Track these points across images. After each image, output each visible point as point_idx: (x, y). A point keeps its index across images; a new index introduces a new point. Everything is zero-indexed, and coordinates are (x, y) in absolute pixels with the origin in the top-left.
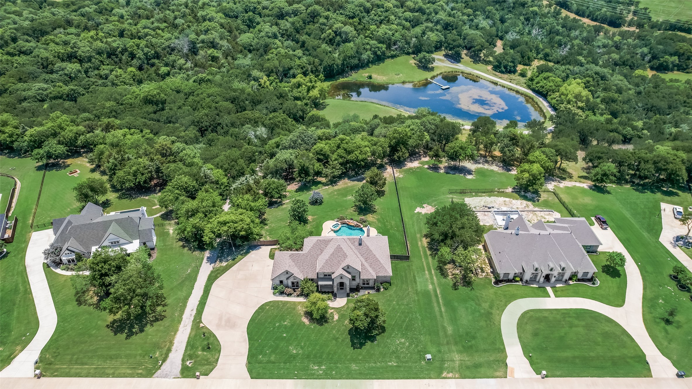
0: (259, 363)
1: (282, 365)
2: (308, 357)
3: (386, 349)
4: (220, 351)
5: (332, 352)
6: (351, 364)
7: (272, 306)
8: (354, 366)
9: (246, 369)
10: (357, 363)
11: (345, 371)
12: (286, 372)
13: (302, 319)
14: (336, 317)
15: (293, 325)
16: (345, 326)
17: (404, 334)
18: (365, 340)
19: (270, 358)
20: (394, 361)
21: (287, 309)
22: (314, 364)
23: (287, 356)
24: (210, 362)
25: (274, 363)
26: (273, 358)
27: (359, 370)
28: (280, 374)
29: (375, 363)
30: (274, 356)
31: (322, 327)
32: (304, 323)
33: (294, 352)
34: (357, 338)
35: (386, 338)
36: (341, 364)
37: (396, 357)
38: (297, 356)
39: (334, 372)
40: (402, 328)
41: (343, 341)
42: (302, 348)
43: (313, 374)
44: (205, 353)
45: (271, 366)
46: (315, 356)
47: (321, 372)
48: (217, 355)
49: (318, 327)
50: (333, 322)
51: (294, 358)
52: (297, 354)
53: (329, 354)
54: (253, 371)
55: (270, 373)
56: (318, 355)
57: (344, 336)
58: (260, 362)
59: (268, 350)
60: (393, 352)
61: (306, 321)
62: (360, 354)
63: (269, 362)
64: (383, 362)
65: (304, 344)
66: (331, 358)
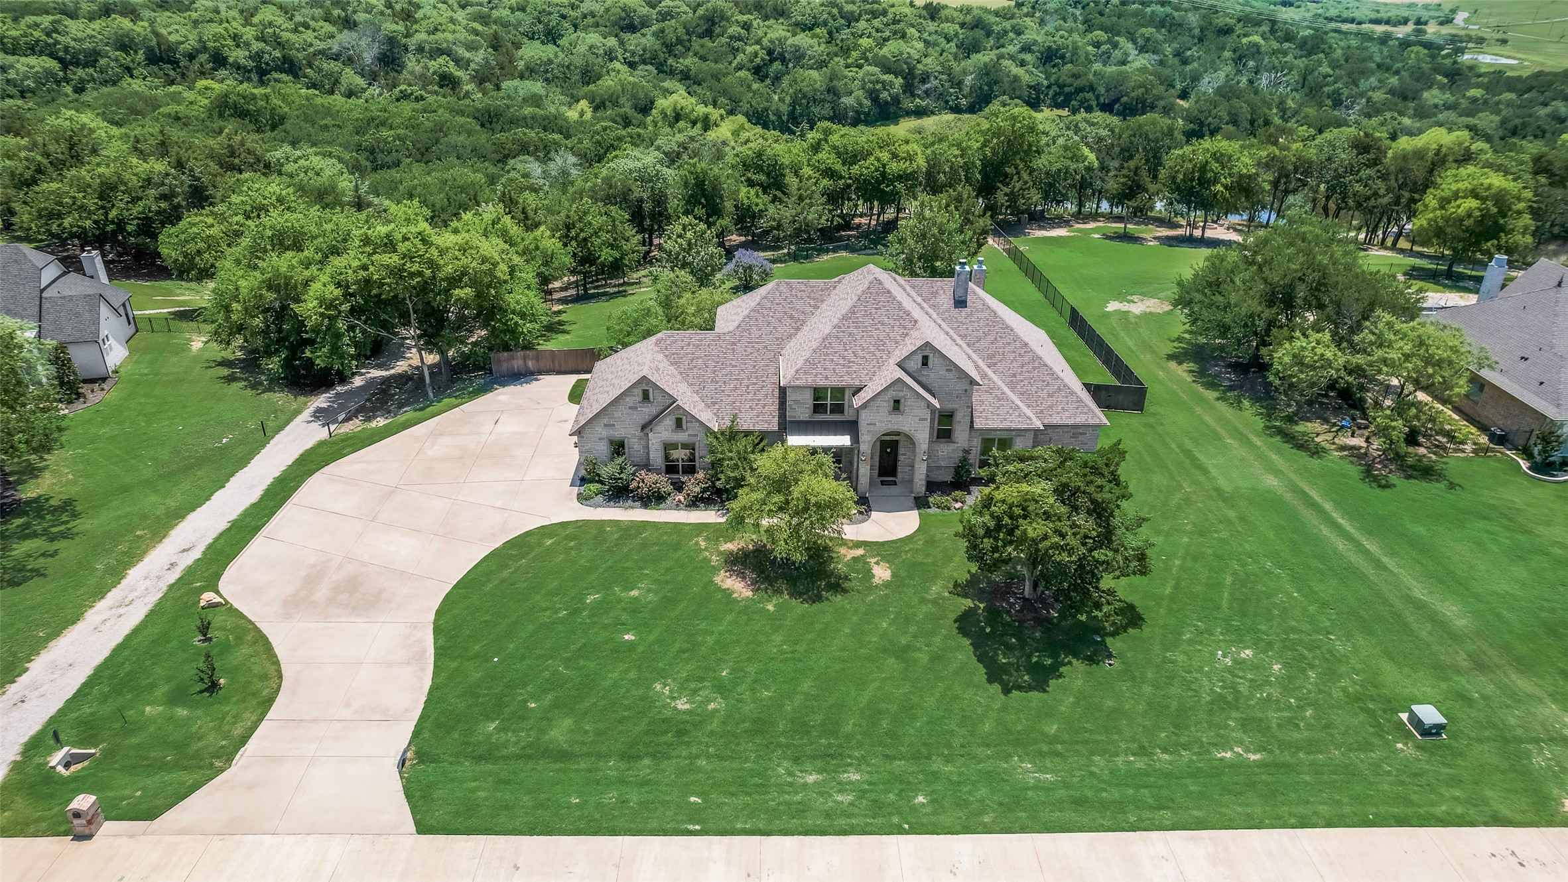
0: (477, 759)
1: (612, 767)
2: (761, 726)
3: (1175, 690)
4: (269, 701)
5: (893, 708)
6: (1007, 757)
7: (569, 538)
8: (1025, 770)
9: (398, 785)
10: (1042, 755)
11: (983, 792)
12: (634, 798)
13: (717, 579)
14: (882, 573)
15: (668, 602)
16: (934, 602)
17: (1238, 630)
18: (1054, 656)
19: (542, 731)
20: (1240, 743)
21: (644, 546)
22: (796, 760)
23: (643, 726)
24: (197, 755)
25: (563, 756)
26: (560, 732)
27: (1066, 785)
28: (599, 806)
29: (1142, 751)
30: (567, 722)
31: (817, 606)
32: (728, 593)
33: (682, 705)
34: (1009, 648)
35: (1157, 648)
36: (948, 760)
37: (1244, 724)
38: (698, 725)
39: (921, 799)
40: (1218, 608)
41: (935, 658)
42: (721, 689)
43: (801, 810)
44: (182, 712)
45: (548, 770)
46: (800, 725)
47: (844, 798)
48: (249, 717)
49: (799, 607)
50: (871, 588)
51: (681, 733)
52: (698, 719)
53: (873, 714)
54: (439, 793)
55: (539, 805)
56: (816, 719)
57: (937, 640)
58: (487, 754)
59: (534, 697)
60: (1221, 704)
61: (737, 587)
62: (1048, 714)
63: (540, 752)
64: (1185, 747)
65: (733, 671)
66: (890, 734)
